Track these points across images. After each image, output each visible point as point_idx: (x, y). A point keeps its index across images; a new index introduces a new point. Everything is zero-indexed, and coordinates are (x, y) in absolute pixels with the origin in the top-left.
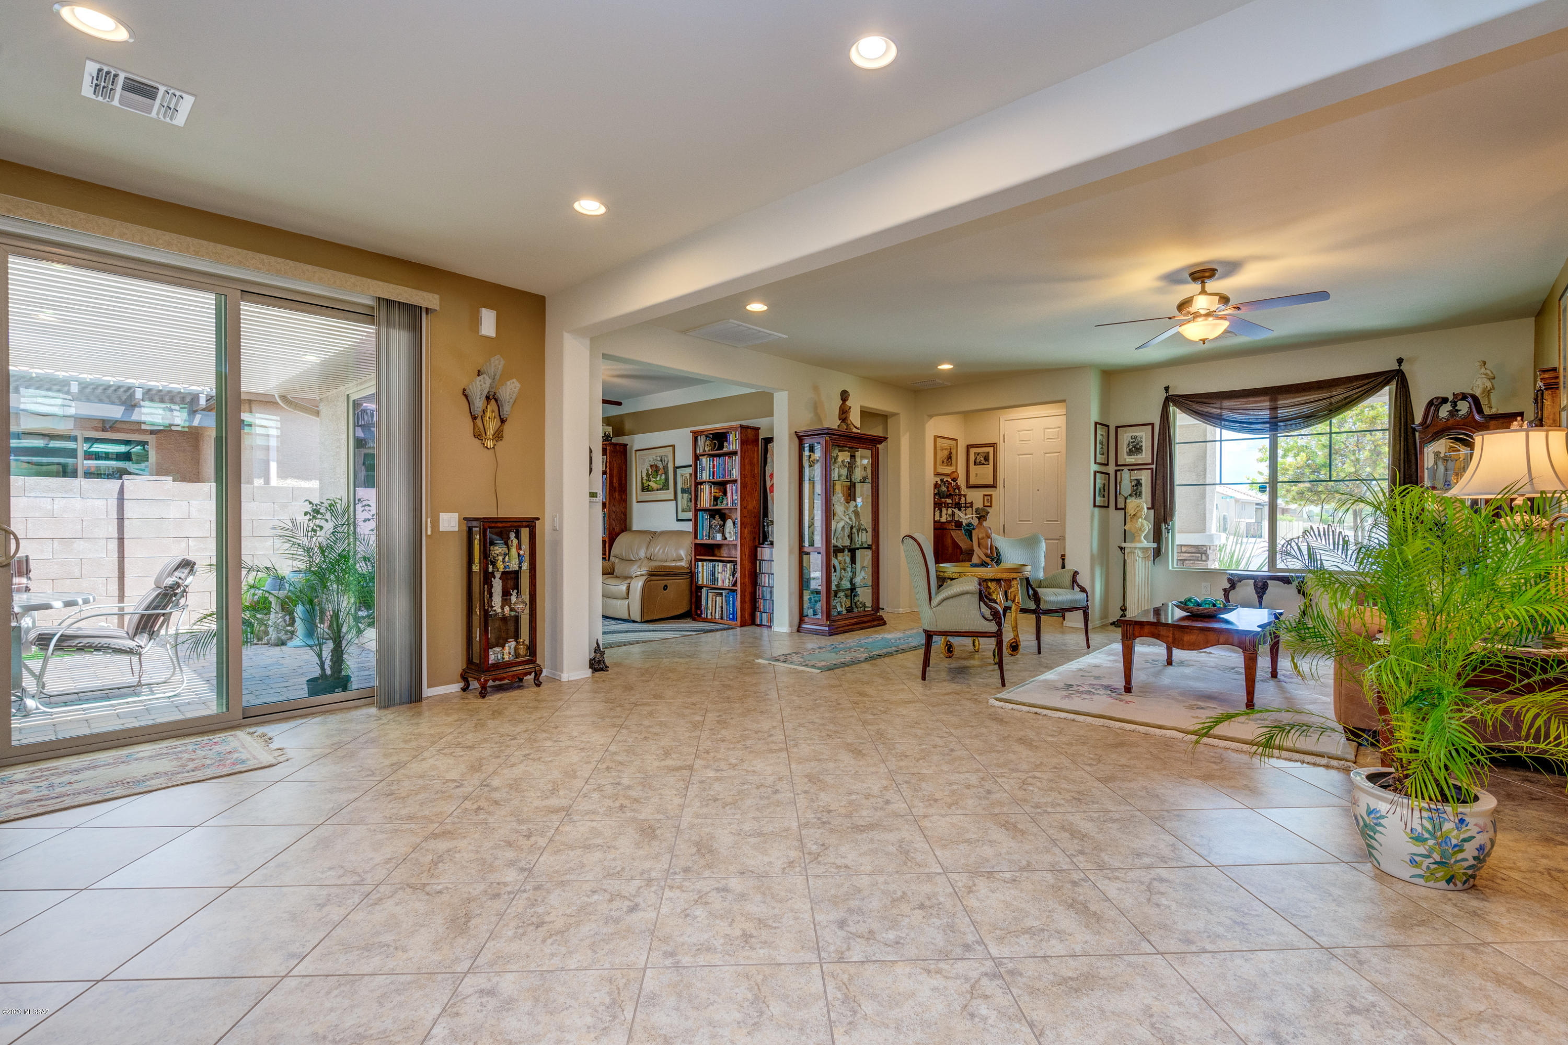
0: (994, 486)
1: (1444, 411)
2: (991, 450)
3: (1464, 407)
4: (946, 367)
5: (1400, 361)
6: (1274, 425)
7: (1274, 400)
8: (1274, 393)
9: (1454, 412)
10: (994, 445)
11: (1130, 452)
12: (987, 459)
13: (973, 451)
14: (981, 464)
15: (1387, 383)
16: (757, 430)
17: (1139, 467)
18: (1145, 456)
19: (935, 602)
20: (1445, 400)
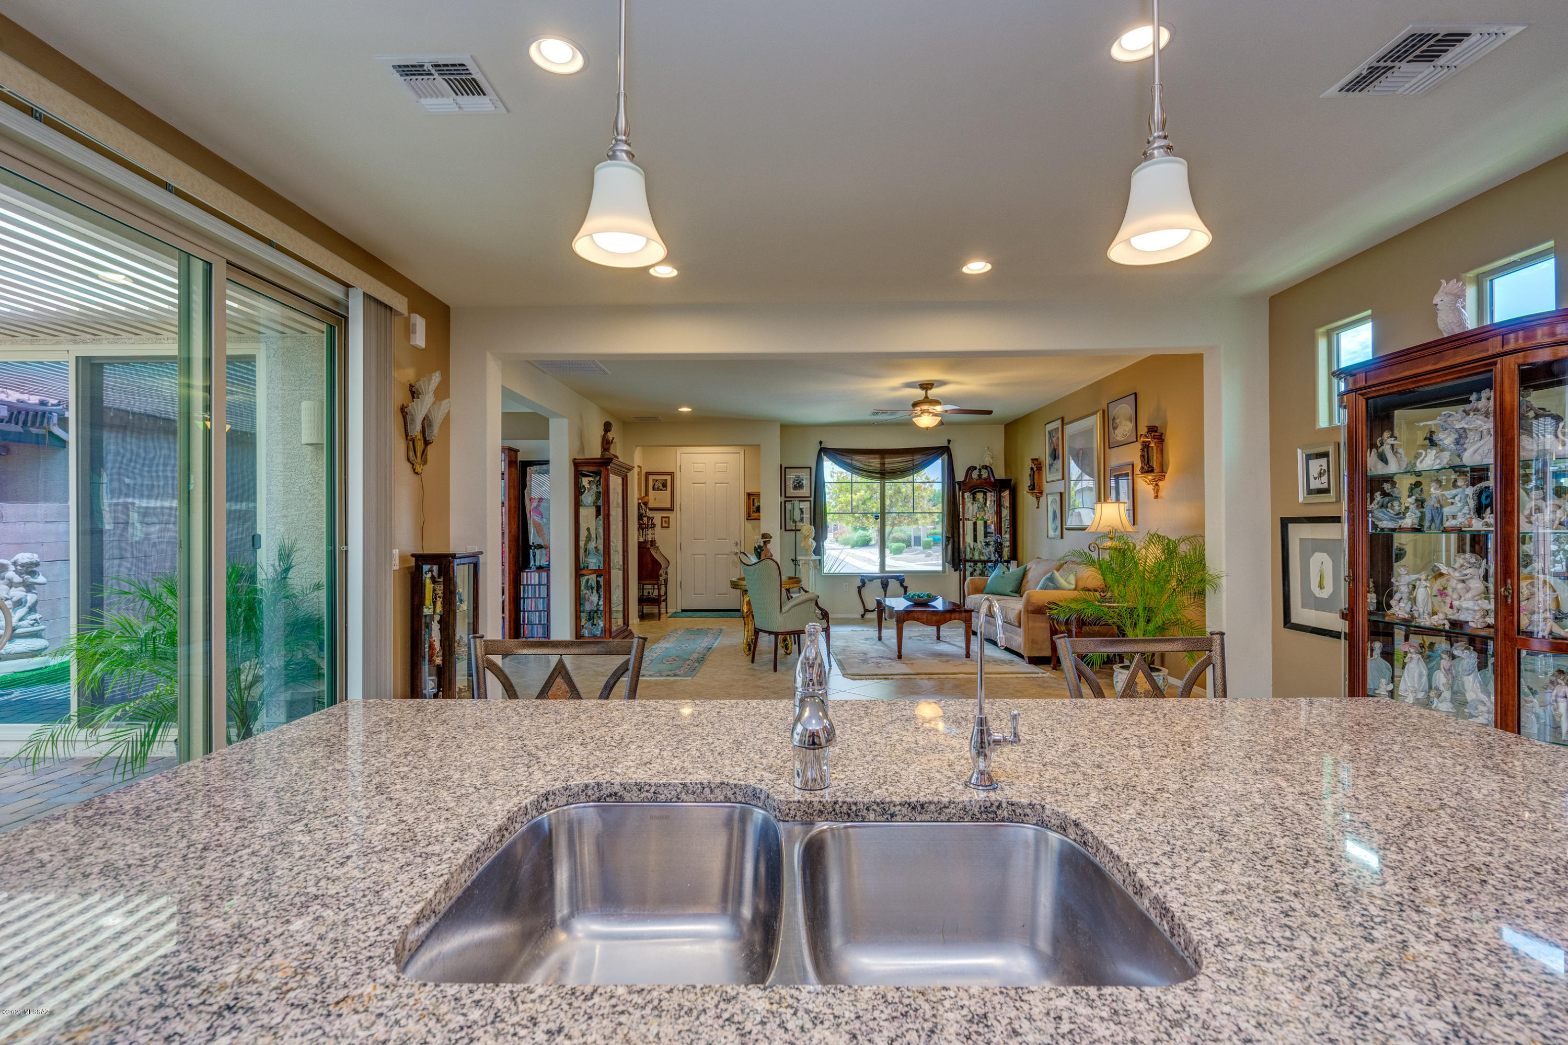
0: (671, 509)
1: (975, 475)
2: (668, 478)
3: (985, 474)
4: (685, 409)
5: (949, 441)
6: (884, 474)
7: (883, 458)
8: (883, 453)
9: (980, 476)
10: (671, 474)
11: (795, 488)
12: (664, 485)
13: (651, 478)
14: (659, 489)
15: (942, 454)
16: (516, 451)
17: (802, 499)
18: (805, 492)
19: (784, 609)
20: (975, 468)
